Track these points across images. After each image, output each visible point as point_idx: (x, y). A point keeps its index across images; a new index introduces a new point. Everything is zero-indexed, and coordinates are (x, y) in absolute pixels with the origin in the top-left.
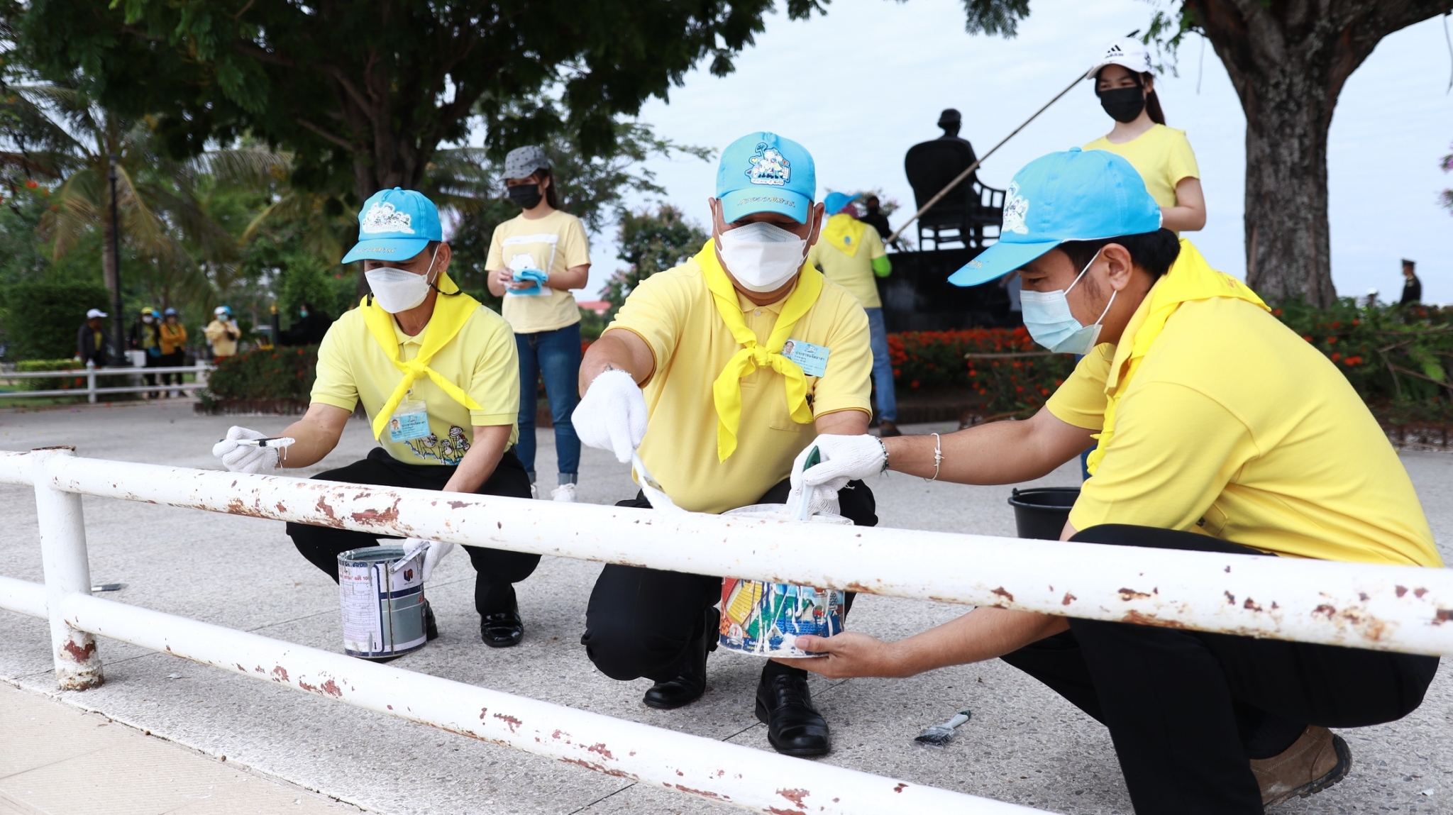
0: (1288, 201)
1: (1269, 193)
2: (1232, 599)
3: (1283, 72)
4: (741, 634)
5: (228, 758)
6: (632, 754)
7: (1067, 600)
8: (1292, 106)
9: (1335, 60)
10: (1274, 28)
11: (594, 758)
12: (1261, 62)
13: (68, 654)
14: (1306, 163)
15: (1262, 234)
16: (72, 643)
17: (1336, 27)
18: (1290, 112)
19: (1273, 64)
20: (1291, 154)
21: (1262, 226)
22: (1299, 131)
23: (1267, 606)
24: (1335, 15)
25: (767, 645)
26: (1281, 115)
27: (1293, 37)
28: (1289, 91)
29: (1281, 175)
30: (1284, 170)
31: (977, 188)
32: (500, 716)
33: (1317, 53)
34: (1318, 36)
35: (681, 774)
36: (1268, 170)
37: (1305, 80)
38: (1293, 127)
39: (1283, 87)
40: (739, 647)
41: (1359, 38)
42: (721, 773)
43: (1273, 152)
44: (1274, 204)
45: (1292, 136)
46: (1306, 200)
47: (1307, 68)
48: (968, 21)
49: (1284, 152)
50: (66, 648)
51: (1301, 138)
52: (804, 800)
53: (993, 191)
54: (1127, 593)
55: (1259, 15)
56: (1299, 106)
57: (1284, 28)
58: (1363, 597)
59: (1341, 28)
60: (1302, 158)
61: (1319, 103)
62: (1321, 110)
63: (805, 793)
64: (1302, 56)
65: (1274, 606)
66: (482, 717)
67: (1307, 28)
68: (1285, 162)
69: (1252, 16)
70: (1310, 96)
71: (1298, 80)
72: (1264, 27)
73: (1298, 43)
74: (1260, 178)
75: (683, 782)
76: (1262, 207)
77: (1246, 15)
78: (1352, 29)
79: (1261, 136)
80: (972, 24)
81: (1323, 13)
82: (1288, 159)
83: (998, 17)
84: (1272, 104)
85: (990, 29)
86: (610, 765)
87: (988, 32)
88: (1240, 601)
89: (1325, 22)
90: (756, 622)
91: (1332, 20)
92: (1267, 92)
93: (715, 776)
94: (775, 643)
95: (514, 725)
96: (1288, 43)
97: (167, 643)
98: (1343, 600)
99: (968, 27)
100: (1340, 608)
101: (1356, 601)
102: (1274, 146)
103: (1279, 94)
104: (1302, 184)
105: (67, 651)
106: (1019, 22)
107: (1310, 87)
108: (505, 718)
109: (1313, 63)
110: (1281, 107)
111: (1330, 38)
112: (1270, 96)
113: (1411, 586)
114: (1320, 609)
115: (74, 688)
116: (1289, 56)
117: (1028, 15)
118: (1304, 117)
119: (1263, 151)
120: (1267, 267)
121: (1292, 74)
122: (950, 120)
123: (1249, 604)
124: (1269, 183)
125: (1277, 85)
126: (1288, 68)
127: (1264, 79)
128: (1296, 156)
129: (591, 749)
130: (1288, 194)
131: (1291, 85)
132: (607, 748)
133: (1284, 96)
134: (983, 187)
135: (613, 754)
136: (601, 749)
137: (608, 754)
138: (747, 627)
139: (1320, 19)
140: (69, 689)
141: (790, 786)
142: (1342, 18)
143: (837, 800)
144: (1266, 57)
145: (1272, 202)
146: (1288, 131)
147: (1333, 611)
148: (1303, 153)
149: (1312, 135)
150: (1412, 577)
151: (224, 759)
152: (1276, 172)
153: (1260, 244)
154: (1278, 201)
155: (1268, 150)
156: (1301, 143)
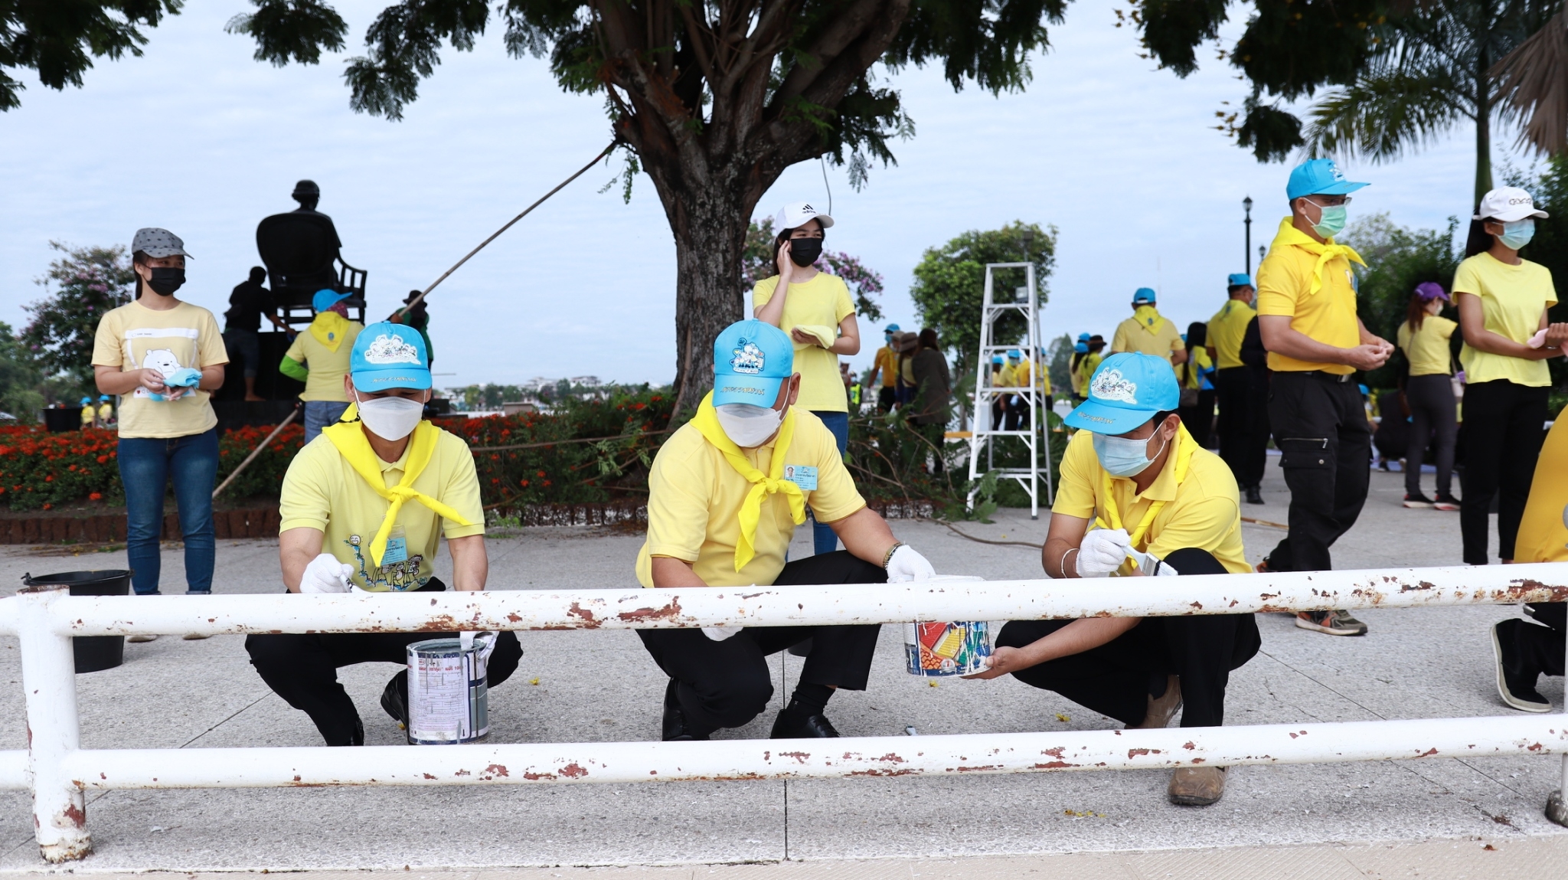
0: (716, 308)
1: (700, 300)
2: (1316, 592)
3: (707, 193)
4: (953, 664)
5: (411, 867)
6: (920, 755)
7: (1232, 604)
8: (715, 224)
9: (748, 188)
10: (700, 154)
11: (888, 764)
12: (689, 182)
13: (69, 820)
14: (729, 275)
15: (696, 336)
16: (73, 807)
17: (750, 161)
18: (714, 229)
19: (699, 186)
20: (716, 267)
21: (695, 329)
22: (722, 246)
23: (1332, 594)
24: (749, 151)
25: (972, 666)
26: (707, 231)
27: (715, 165)
28: (713, 210)
29: (709, 285)
30: (711, 282)
31: (337, 266)
32: (785, 754)
33: (733, 180)
34: (734, 166)
35: (965, 759)
36: (698, 280)
37: (725, 203)
38: (717, 244)
39: (708, 207)
40: (953, 673)
41: (766, 172)
42: (996, 751)
43: (702, 263)
44: (705, 309)
45: (717, 251)
46: (729, 307)
47: (726, 192)
48: (353, 97)
49: (712, 264)
50: (66, 814)
51: (725, 252)
52: (1062, 753)
53: (354, 271)
54: (1265, 596)
55: (689, 142)
56: (721, 224)
57: (708, 157)
58: (1372, 584)
59: (753, 162)
60: (726, 271)
61: (736, 223)
62: (738, 230)
63: (1062, 749)
64: (722, 181)
65: (1335, 593)
66: (767, 758)
67: (725, 158)
68: (712, 273)
69: (684, 142)
70: (730, 218)
71: (719, 201)
72: (693, 153)
73: (719, 170)
74: (692, 285)
75: (965, 764)
76: (695, 312)
77: (679, 141)
78: (760, 162)
79: (692, 249)
80: (358, 100)
81: (739, 148)
82: (714, 270)
83: (382, 97)
84: (700, 221)
85: (374, 109)
86: (901, 766)
87: (371, 112)
88: (1320, 593)
89: (740, 155)
90: (964, 653)
91: (746, 154)
92: (695, 209)
93: (993, 754)
94: (977, 664)
95: (802, 758)
96: (711, 169)
97: (296, 774)
98: (1364, 586)
99: (353, 103)
100: (1363, 590)
101: (1370, 586)
102: (703, 258)
103: (705, 213)
104: (726, 293)
105: (68, 817)
106: (404, 105)
107: (729, 209)
108: (792, 755)
109: (731, 189)
110: (707, 224)
111: (744, 169)
112: (697, 213)
113: (1389, 576)
114: (1355, 592)
115: (73, 858)
116: (713, 181)
117: (413, 100)
118: (726, 235)
119: (694, 262)
120: (701, 366)
121: (715, 196)
122: (307, 192)
123: (1324, 594)
124: (700, 291)
125: (703, 205)
126: (712, 191)
127: (693, 201)
128: (721, 268)
129: (882, 759)
130: (716, 301)
131: (714, 206)
132: (897, 755)
133: (709, 215)
134: (345, 266)
135: (903, 758)
136: (892, 757)
137: (899, 759)
138: (957, 658)
139: (736, 152)
140: (66, 861)
141: (1050, 747)
142: (755, 153)
143: (1084, 748)
144: (694, 179)
145: (703, 308)
146: (713, 246)
147: (1361, 592)
148: (726, 266)
149: (732, 251)
150: (1390, 573)
151: (407, 868)
152: (706, 281)
153: (694, 344)
154: (708, 308)
155: (698, 262)
156: (724, 258)
